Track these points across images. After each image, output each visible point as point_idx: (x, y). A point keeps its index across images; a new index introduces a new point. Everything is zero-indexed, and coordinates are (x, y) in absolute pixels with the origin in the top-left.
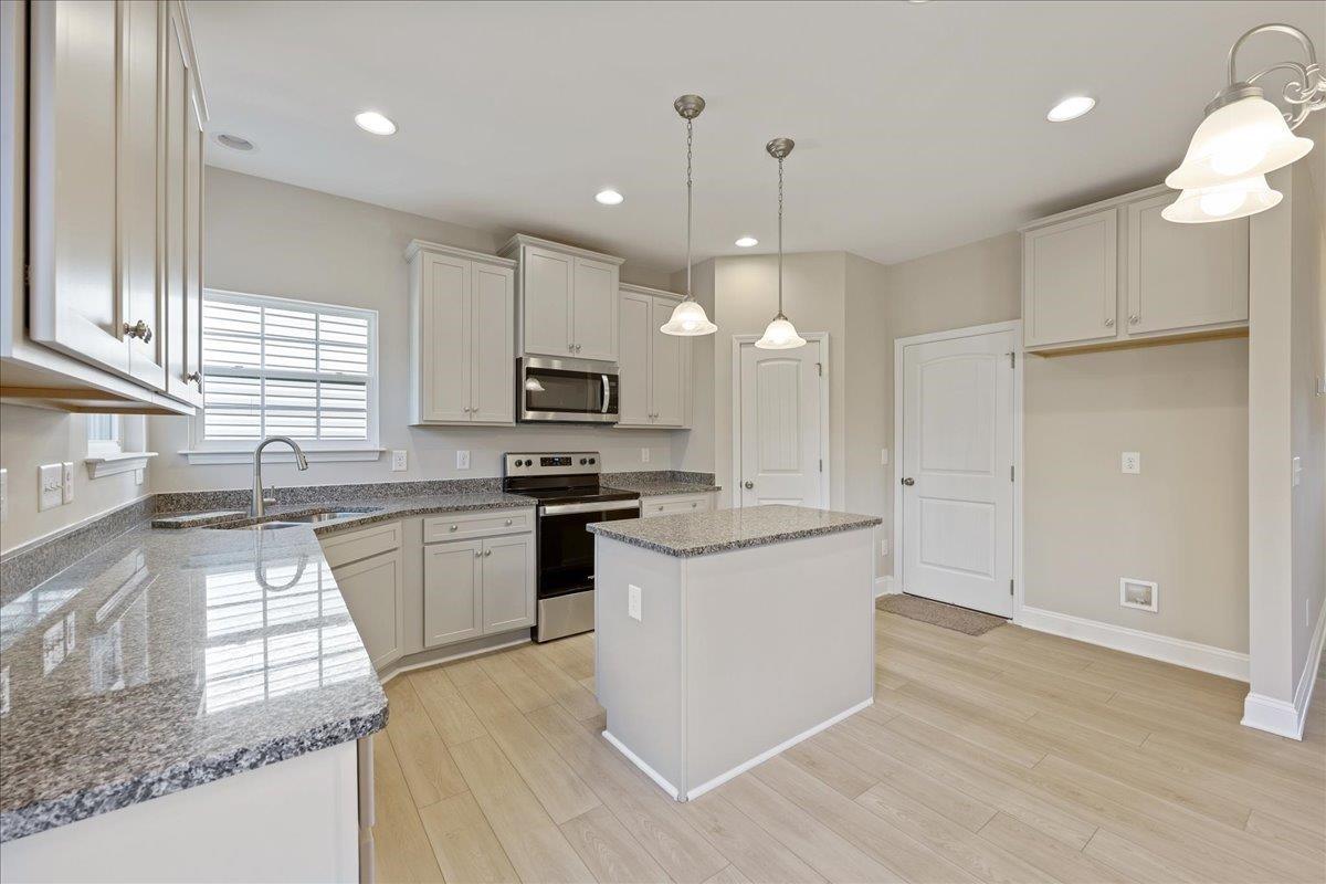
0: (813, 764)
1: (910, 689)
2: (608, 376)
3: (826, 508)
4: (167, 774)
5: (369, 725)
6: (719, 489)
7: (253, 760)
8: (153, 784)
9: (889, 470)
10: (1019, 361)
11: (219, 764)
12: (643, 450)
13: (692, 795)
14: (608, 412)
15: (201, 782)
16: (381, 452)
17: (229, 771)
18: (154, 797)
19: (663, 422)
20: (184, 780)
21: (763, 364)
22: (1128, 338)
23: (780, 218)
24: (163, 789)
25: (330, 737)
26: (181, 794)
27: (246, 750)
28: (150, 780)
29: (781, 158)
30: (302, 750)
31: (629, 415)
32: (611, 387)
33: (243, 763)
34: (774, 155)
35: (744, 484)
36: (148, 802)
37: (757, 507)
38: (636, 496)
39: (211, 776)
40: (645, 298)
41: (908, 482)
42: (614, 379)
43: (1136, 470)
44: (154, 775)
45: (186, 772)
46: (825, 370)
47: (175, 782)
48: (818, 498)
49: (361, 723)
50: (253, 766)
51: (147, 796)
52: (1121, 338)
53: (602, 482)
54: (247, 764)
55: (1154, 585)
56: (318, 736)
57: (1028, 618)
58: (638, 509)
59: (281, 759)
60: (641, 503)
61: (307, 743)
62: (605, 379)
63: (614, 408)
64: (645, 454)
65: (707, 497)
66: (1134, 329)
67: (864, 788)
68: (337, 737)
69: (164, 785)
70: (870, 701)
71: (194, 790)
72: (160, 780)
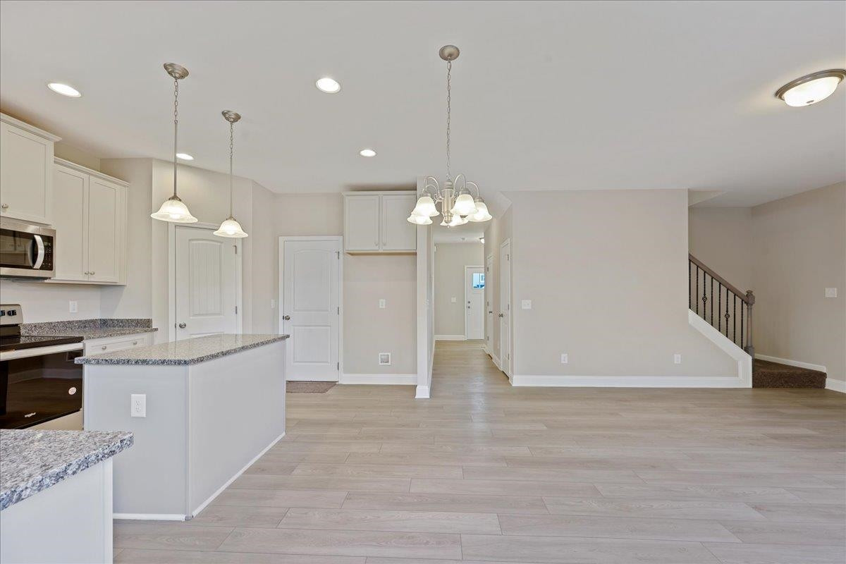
0: (263, 470)
1: (301, 423)
2: (42, 236)
3: (240, 332)
4: (30, 484)
5: (128, 442)
6: (156, 330)
7: (75, 469)
8: (22, 491)
9: (276, 310)
10: (341, 255)
11: (57, 474)
12: (70, 302)
13: (195, 513)
14: (42, 268)
15: (48, 486)
17: (62, 477)
18: (23, 499)
19: (98, 279)
20: (39, 486)
21: (195, 242)
22: (382, 251)
23: (231, 158)
24: (28, 493)
25: (111, 452)
26: (37, 495)
27: (71, 464)
28: (21, 489)
29: (232, 122)
30: (98, 460)
31: (61, 272)
32: (46, 247)
33: (70, 472)
34: (227, 119)
35: (178, 326)
36: (20, 503)
37: (189, 340)
38: (79, 340)
39: (53, 482)
40: (82, 175)
41: (287, 318)
42: (49, 241)
43: (384, 307)
44: (23, 485)
45: (40, 481)
46: (239, 250)
47: (34, 488)
48: (234, 327)
49: (125, 442)
50: (74, 473)
51: (20, 499)
52: (380, 251)
53: (23, 332)
54: (72, 472)
55: (390, 354)
56: (106, 451)
57: (345, 379)
58: (82, 350)
59: (88, 467)
60: (84, 345)
61: (100, 456)
62: (38, 239)
63: (48, 264)
64: (73, 305)
65: (146, 336)
66: (384, 248)
67: (293, 469)
68: (114, 451)
69: (29, 490)
70: (284, 434)
71: (45, 491)
72: (27, 488)
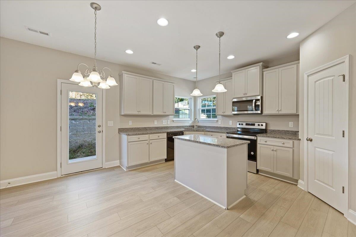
6: (300, 140)
16: (217, 121)
21: (317, 82)
40: (275, 70)
